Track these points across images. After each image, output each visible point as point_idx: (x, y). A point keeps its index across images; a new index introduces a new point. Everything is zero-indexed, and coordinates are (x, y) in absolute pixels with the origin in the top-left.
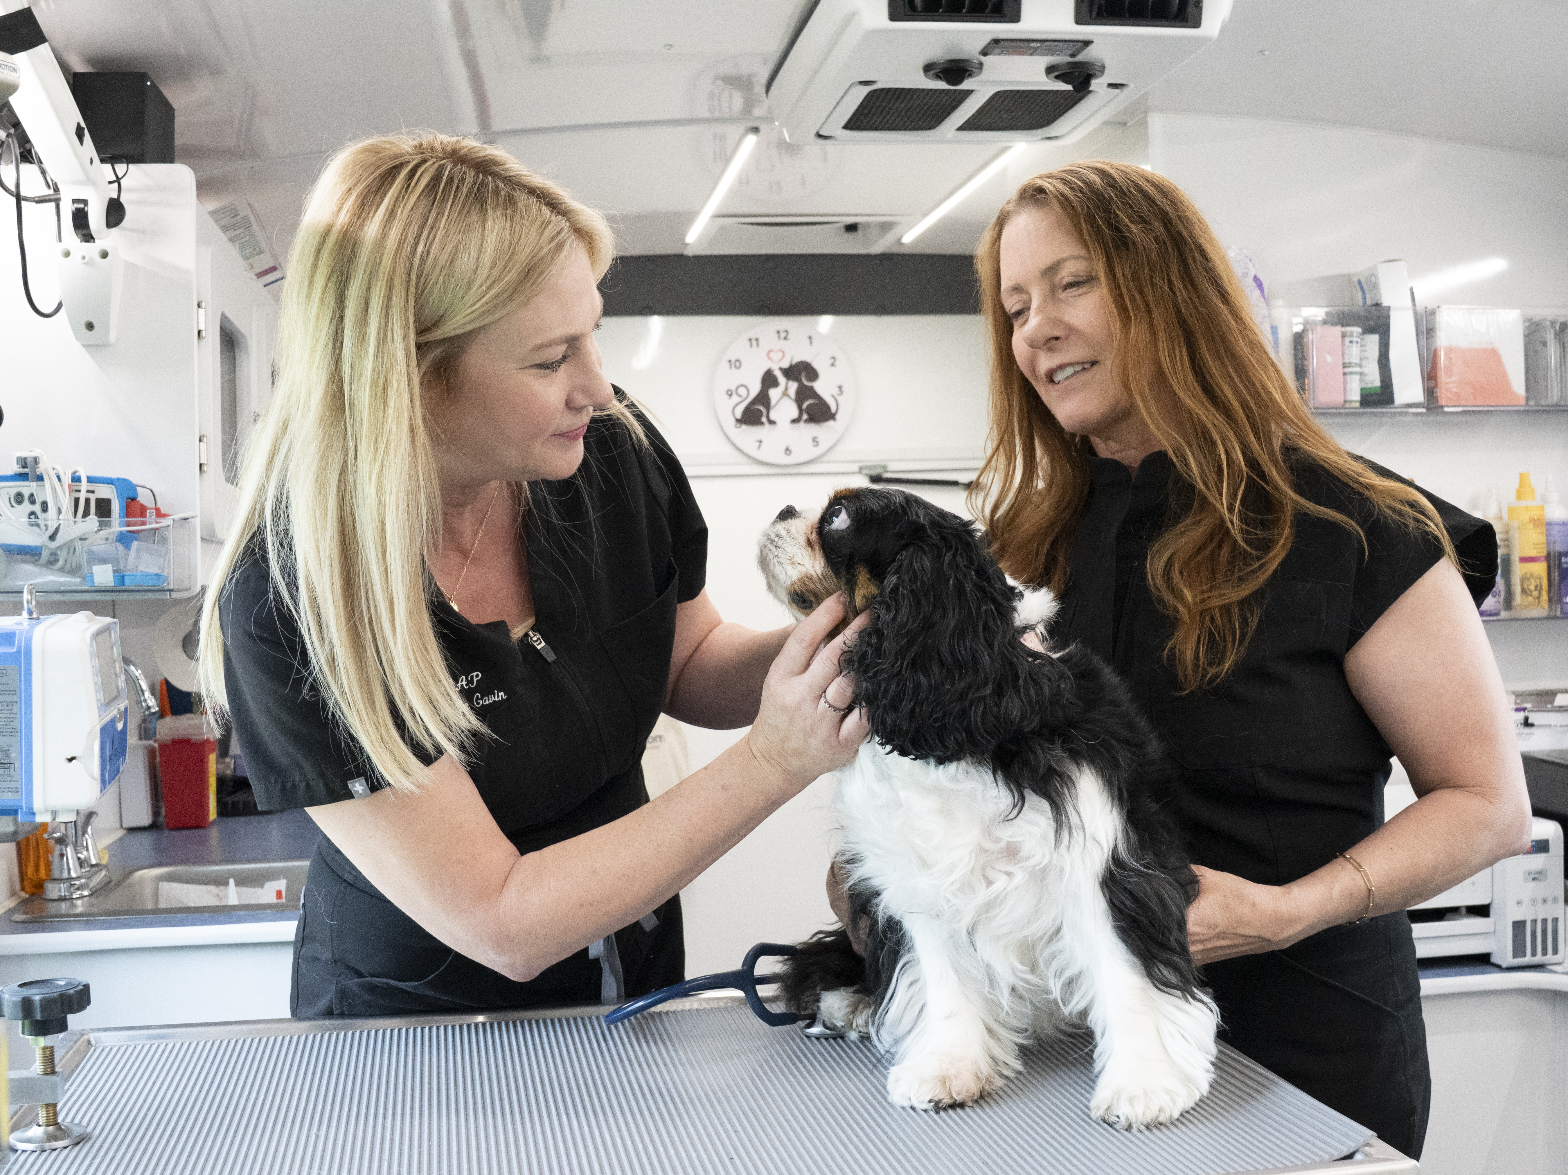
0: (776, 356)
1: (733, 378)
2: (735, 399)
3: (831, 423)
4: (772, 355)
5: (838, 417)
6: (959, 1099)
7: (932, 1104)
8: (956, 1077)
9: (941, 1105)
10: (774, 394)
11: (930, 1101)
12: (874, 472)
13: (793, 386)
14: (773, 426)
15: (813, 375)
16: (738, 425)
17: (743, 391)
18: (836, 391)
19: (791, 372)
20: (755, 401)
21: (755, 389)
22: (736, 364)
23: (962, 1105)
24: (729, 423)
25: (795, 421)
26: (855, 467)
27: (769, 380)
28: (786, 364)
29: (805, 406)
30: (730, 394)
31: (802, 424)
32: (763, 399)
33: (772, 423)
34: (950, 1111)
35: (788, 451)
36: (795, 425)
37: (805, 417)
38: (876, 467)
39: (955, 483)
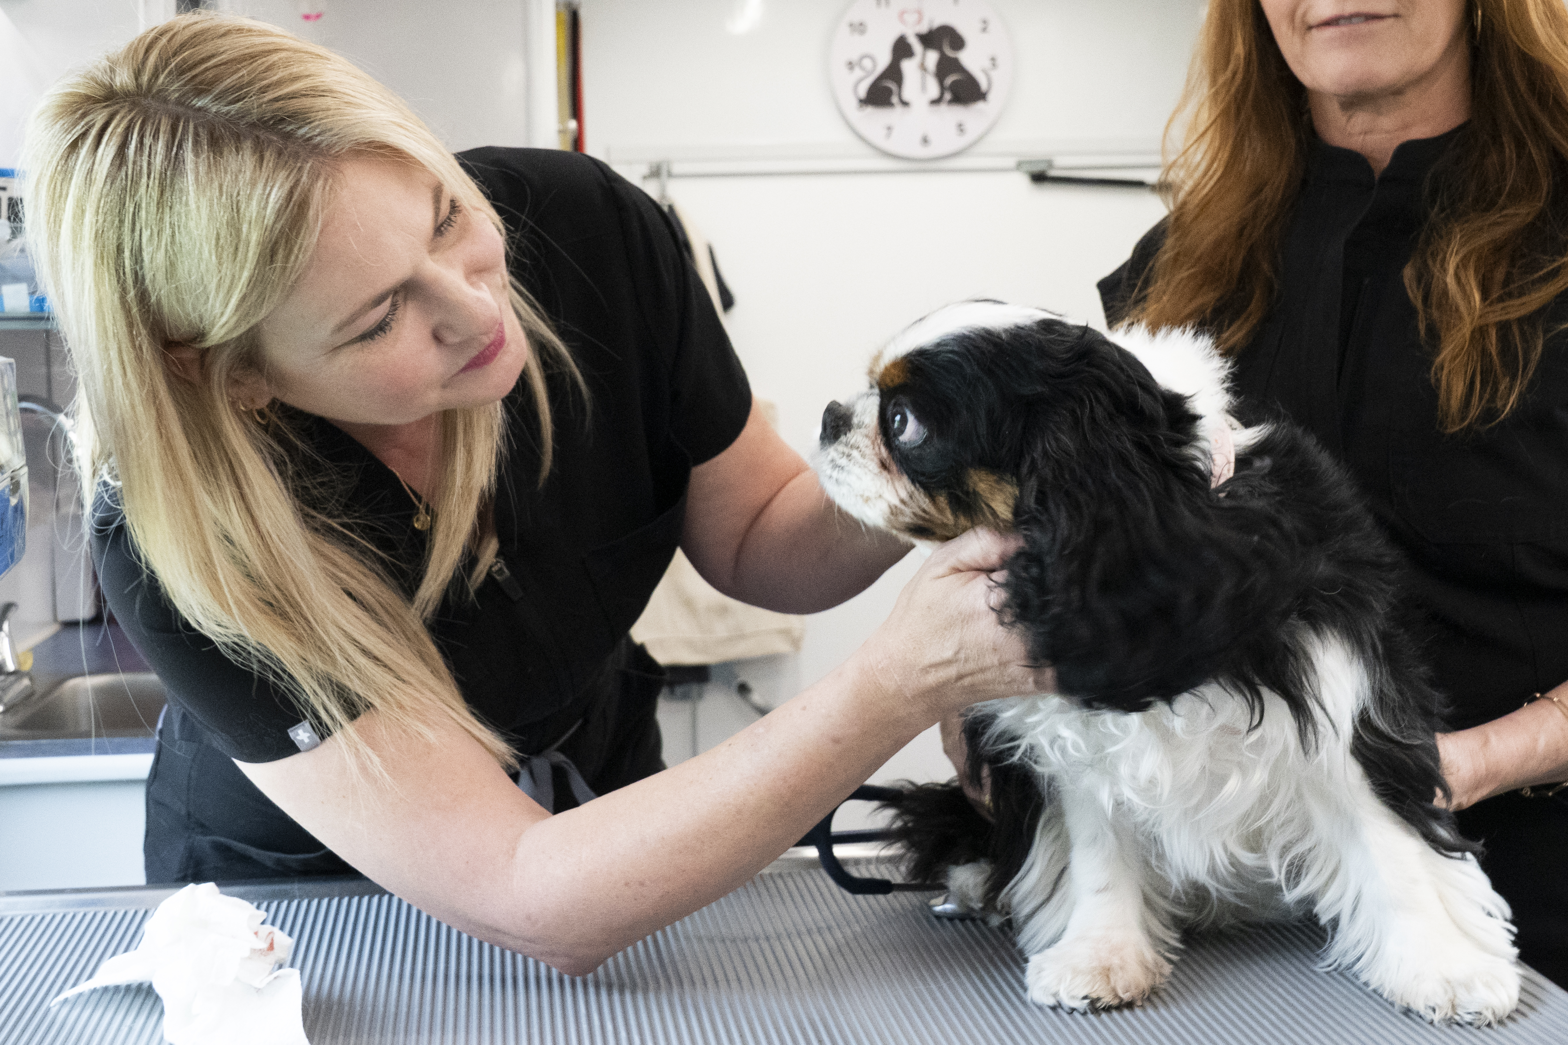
0: (911, 18)
1: (854, 45)
2: (858, 73)
3: (980, 105)
4: (906, 16)
5: (991, 97)
6: (1126, 997)
7: (1087, 1001)
8: (1122, 968)
9: (1098, 1005)
10: (908, 67)
11: (1085, 998)
12: (1037, 168)
13: (932, 57)
14: (906, 109)
15: (958, 42)
16: (861, 106)
17: (867, 63)
18: (987, 64)
19: (930, 39)
20: (885, 75)
21: (884, 60)
22: (859, 28)
23: (1130, 1005)
24: (850, 104)
25: (936, 102)
26: (1011, 162)
27: (902, 49)
28: (924, 29)
29: (949, 81)
30: (851, 65)
31: (943, 107)
32: (894, 73)
33: (905, 104)
34: (1115, 1014)
35: (925, 141)
36: (935, 108)
37: (948, 96)
38: (1039, 162)
39: (1139, 184)
